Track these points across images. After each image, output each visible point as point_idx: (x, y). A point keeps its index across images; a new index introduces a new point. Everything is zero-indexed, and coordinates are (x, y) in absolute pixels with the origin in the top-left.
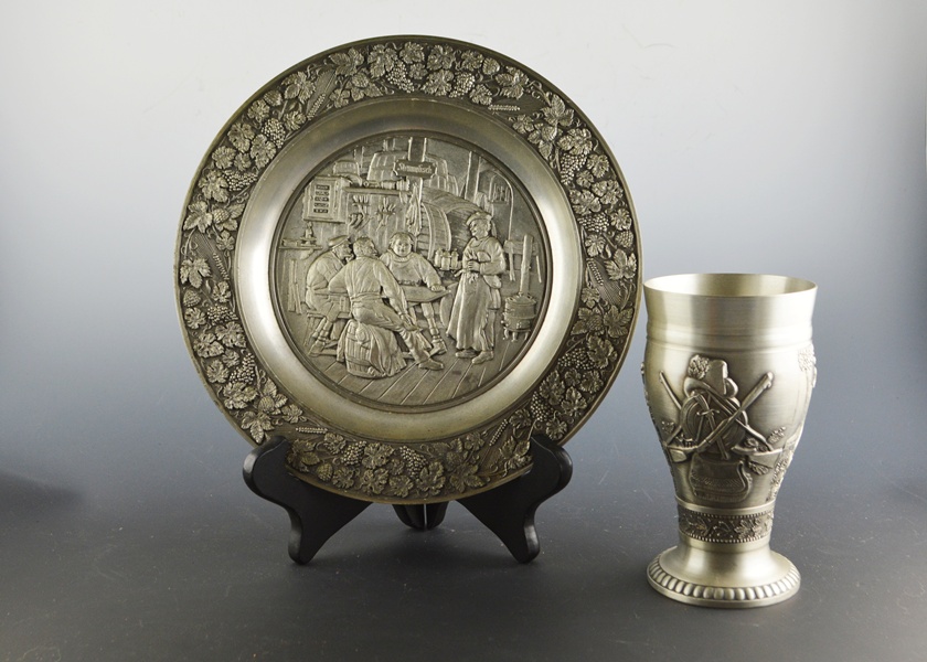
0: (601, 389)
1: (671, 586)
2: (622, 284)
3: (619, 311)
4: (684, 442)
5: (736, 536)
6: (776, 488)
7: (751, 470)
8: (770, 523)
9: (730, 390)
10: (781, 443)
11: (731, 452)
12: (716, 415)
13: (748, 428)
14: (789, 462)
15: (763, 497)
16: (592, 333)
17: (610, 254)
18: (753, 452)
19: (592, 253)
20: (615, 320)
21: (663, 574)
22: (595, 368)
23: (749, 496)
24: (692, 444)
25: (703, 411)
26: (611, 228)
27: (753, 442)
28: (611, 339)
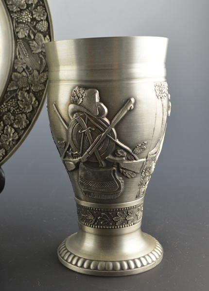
0: (28, 126)
1: (74, 262)
2: (41, 56)
3: (39, 74)
4: (72, 154)
5: (115, 223)
6: (144, 188)
7: (122, 175)
8: (140, 214)
9: (102, 111)
10: (145, 154)
11: (105, 161)
12: (92, 132)
13: (118, 141)
14: (153, 170)
15: (134, 195)
16: (21, 89)
17: (32, 37)
18: (123, 160)
19: (20, 35)
20: (36, 80)
21: (69, 254)
22: (23, 113)
23: (122, 194)
24: (77, 156)
25: (83, 129)
26: (33, 19)
27: (122, 152)
28: (34, 93)
